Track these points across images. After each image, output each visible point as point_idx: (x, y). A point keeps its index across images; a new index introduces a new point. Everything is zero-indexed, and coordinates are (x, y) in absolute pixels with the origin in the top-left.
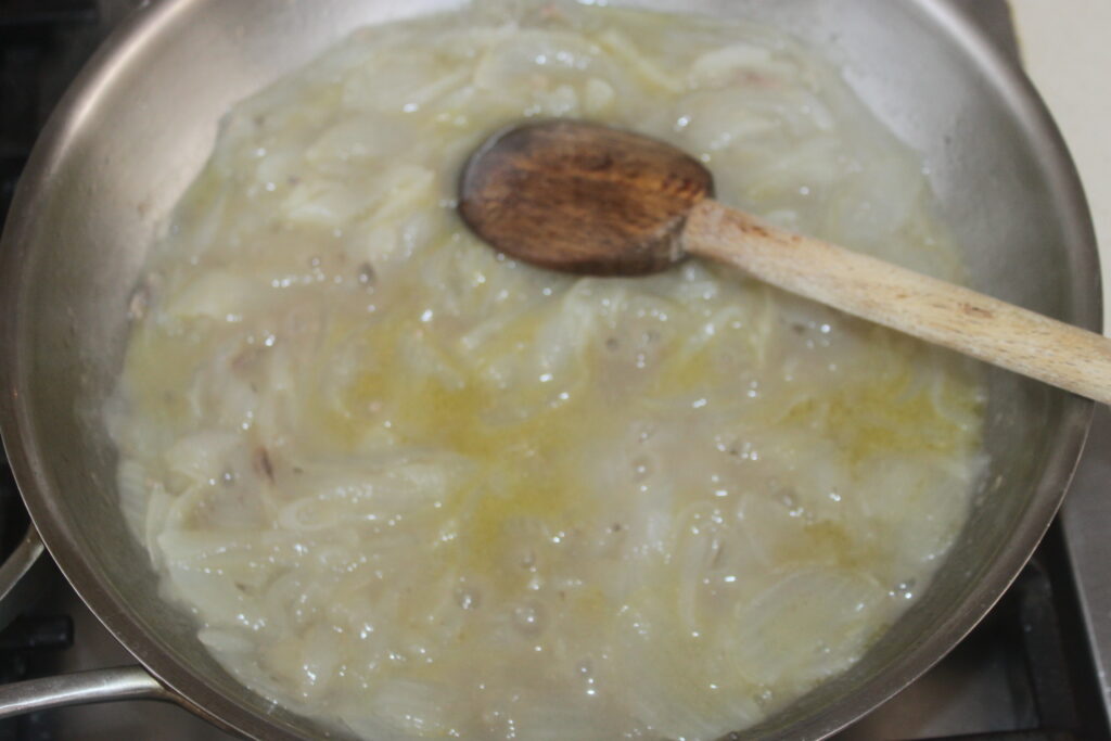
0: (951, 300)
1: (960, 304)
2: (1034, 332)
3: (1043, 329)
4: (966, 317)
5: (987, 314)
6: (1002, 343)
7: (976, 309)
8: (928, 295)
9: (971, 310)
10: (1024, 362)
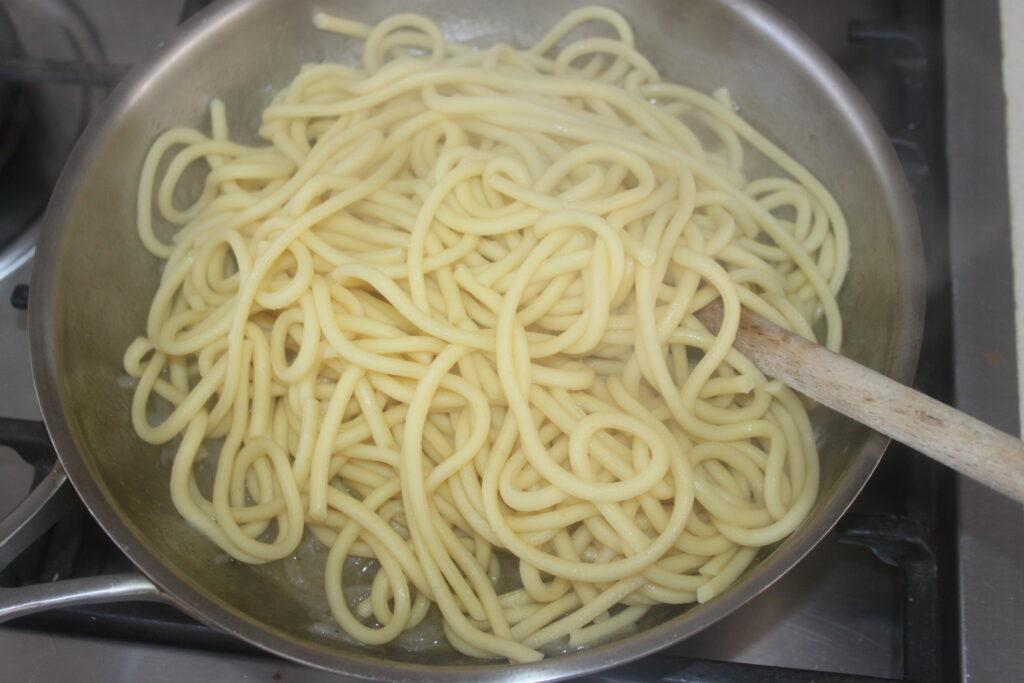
0: (910, 407)
1: (917, 412)
2: (977, 443)
3: (986, 441)
4: (921, 424)
5: (939, 422)
6: (950, 450)
7: (930, 417)
8: (891, 400)
9: (925, 417)
10: (969, 468)
